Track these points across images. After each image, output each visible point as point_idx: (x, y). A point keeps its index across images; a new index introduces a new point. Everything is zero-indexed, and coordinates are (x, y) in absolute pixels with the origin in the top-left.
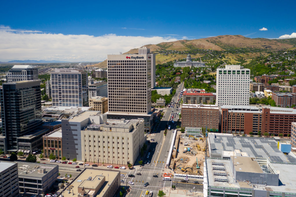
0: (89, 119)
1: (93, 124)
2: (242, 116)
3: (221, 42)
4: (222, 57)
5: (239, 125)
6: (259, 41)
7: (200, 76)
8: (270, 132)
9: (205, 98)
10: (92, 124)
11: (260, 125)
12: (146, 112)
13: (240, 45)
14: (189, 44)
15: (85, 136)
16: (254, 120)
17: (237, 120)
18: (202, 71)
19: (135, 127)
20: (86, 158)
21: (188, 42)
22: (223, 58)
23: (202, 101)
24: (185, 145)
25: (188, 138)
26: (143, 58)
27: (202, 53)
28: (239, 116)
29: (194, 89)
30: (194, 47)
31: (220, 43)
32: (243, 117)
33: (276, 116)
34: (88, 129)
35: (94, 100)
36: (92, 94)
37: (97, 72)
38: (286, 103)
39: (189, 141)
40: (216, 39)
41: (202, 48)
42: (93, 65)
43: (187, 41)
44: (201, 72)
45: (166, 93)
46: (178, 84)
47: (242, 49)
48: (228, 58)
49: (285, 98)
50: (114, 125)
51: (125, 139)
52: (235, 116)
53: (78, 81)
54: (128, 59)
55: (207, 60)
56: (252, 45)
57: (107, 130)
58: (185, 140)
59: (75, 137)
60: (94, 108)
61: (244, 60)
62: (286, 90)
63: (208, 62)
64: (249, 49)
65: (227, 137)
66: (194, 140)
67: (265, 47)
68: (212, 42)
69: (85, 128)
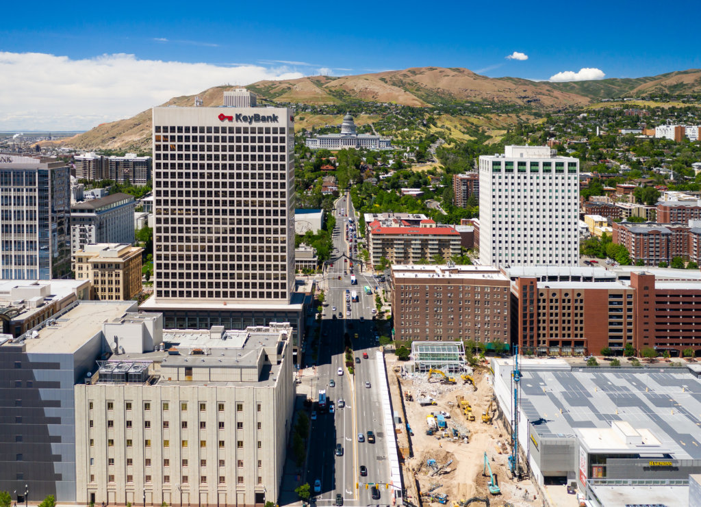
0: (102, 337)
1: (117, 353)
2: (576, 301)
3: (416, 83)
4: (428, 122)
5: (569, 329)
6: (510, 85)
7: (389, 175)
8: (657, 344)
9: (437, 242)
10: (111, 354)
11: (630, 324)
12: (284, 295)
13: (466, 93)
14: (337, 88)
15: (91, 405)
16: (611, 310)
17: (564, 311)
18: (391, 162)
19: (273, 359)
20: (93, 491)
21: (333, 83)
22: (431, 125)
23: (429, 251)
24: (423, 405)
25: (425, 376)
26: (275, 119)
27: (374, 111)
28: (569, 301)
29: (396, 214)
30: (350, 96)
31: (416, 88)
32: (581, 301)
33: (671, 296)
34: (104, 378)
35: (96, 255)
36: (81, 236)
37: (80, 161)
38: (657, 254)
39: (430, 387)
40: (405, 75)
41: (372, 100)
42: (59, 142)
43: (328, 78)
44: (389, 164)
45: (310, 226)
46: (333, 199)
47: (472, 103)
48: (442, 127)
49: (652, 239)
50: (201, 357)
51: (248, 408)
52: (557, 301)
53: (37, 194)
54: (227, 121)
55: (394, 132)
56: (494, 93)
57: (174, 378)
58: (419, 385)
59: (50, 412)
60: (92, 284)
61: (480, 132)
62: (637, 215)
63: (397, 137)
64: (488, 105)
65: (554, 371)
66: (445, 383)
67: (525, 100)
68: (394, 84)
69: (89, 374)
